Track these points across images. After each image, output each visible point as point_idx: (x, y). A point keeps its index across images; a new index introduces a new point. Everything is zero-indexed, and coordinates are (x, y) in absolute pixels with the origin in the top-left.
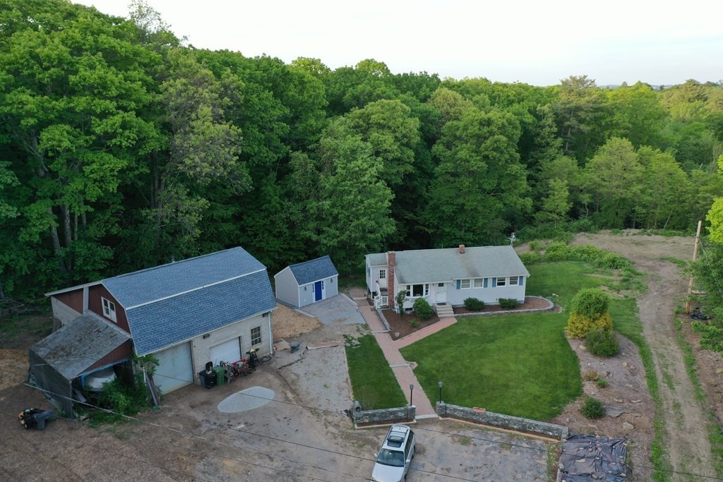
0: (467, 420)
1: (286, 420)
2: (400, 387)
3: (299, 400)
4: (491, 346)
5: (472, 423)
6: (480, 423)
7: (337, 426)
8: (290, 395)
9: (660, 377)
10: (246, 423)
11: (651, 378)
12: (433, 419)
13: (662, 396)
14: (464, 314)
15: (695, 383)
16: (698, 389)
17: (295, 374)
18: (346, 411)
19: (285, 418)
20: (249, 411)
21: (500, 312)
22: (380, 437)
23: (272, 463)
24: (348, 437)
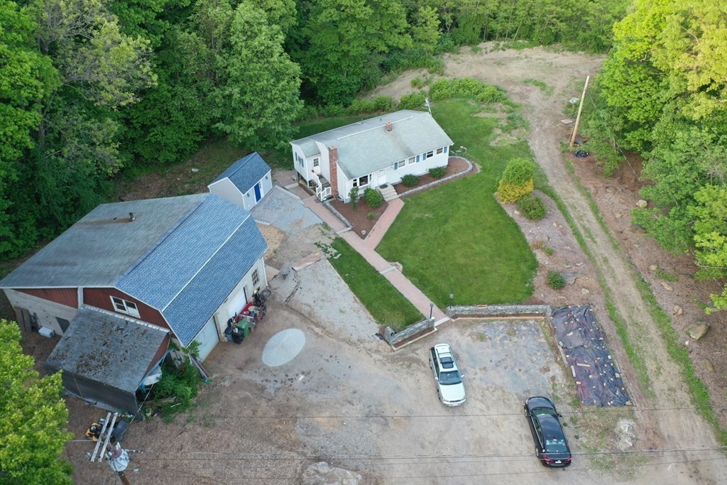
0: (473, 316)
1: (333, 358)
2: (403, 296)
3: (329, 333)
4: (449, 227)
5: (478, 318)
6: (483, 316)
7: (377, 351)
8: (317, 330)
9: (582, 232)
10: (303, 373)
11: (577, 234)
12: (447, 322)
13: (593, 254)
14: (406, 193)
15: (607, 232)
16: (611, 239)
17: (305, 304)
18: (377, 334)
19: (331, 356)
20: (295, 358)
21: (433, 183)
22: (417, 352)
23: (354, 407)
24: (393, 360)
